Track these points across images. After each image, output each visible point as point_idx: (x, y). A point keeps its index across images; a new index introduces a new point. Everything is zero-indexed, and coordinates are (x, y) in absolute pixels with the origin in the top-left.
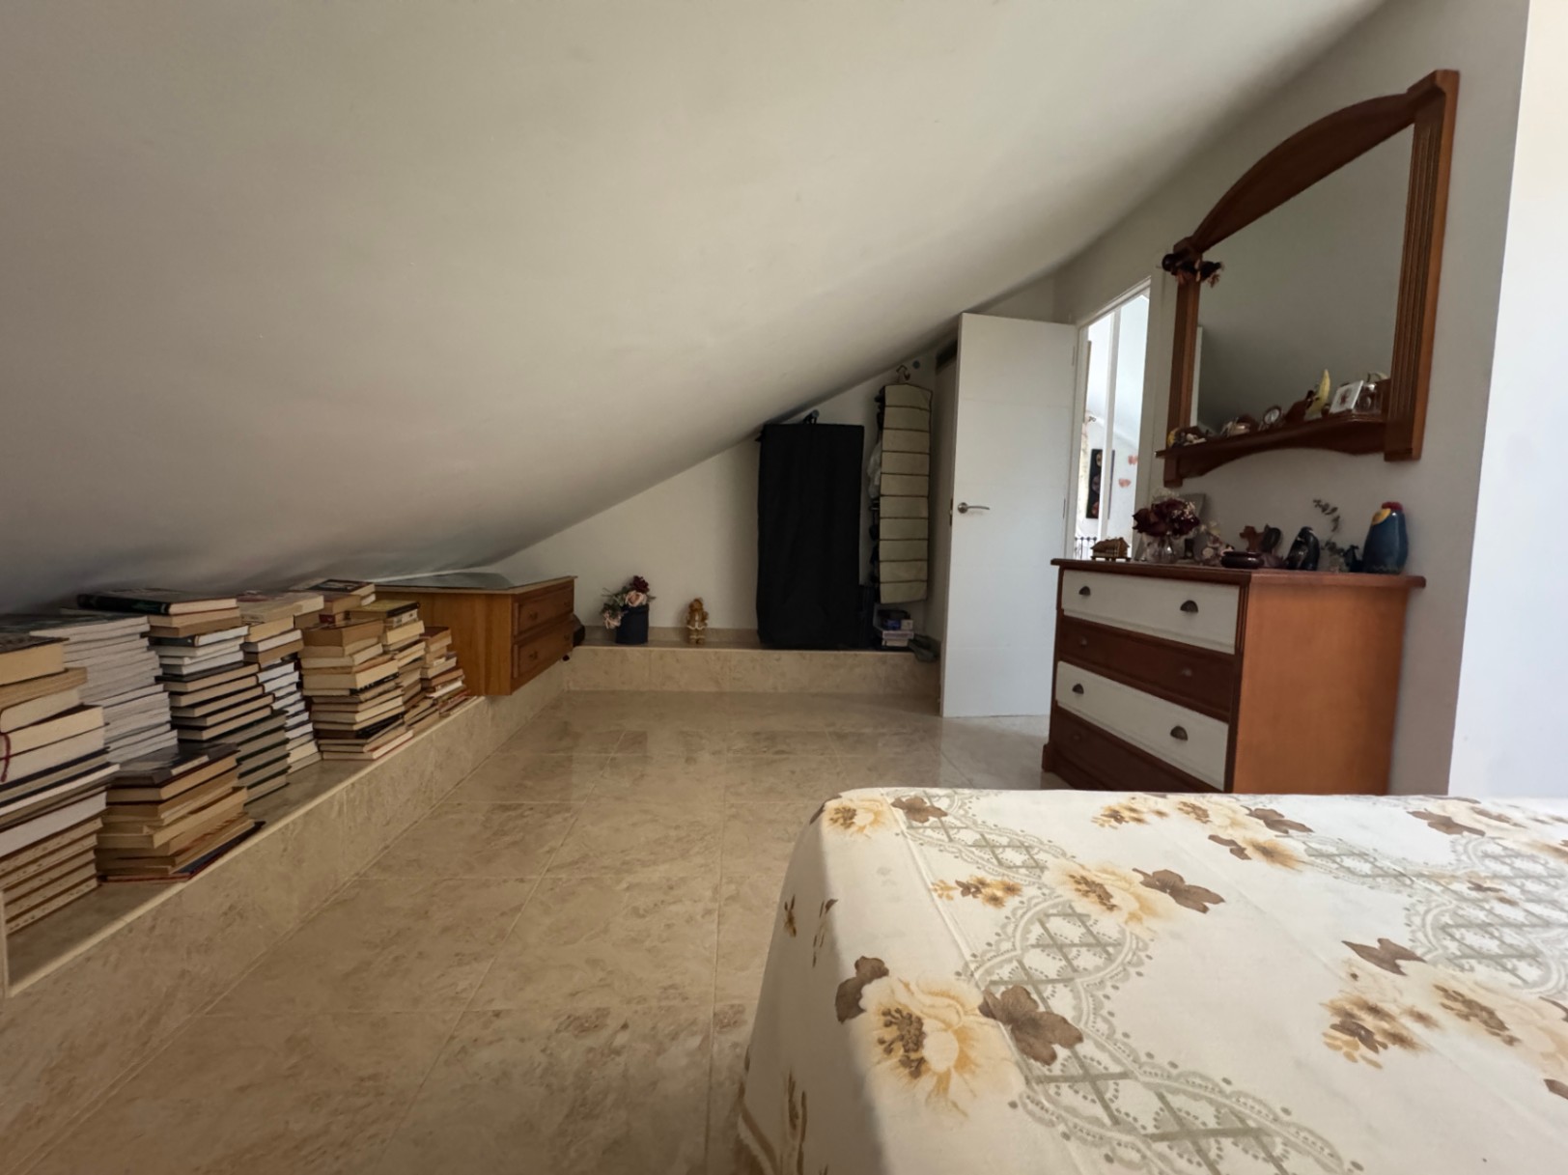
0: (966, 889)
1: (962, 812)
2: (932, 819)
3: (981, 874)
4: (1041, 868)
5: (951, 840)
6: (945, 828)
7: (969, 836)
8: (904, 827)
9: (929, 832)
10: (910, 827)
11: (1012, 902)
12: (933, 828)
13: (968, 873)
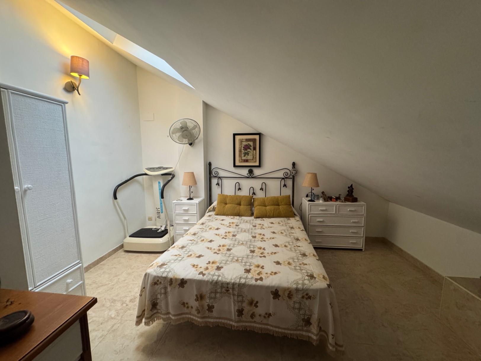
0: (306, 264)
1: (303, 276)
2: (309, 274)
3: (304, 266)
4: (295, 267)
5: (307, 271)
6: (307, 273)
7: (304, 271)
8: (314, 273)
9: (310, 272)
10: (313, 273)
11: (300, 263)
12: (309, 273)
13: (305, 266)
